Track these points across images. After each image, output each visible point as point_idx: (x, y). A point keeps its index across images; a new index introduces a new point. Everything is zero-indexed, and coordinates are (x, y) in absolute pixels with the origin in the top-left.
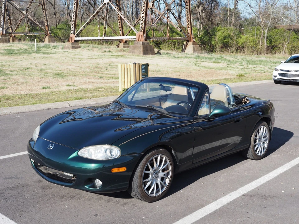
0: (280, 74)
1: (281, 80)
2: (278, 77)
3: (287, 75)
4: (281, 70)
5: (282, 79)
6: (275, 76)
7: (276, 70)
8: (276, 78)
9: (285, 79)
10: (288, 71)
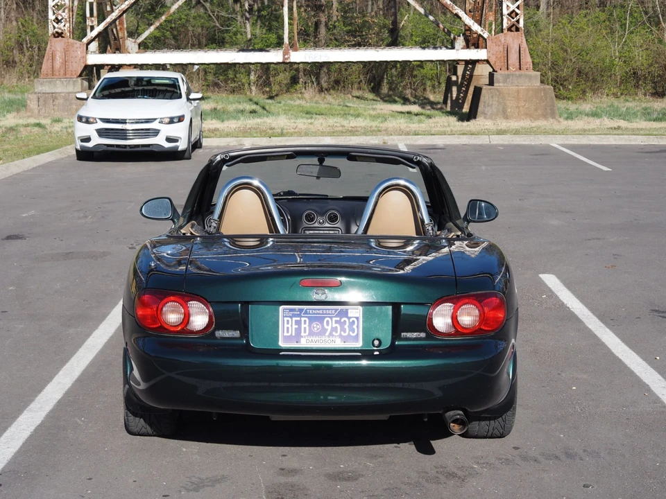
0: (102, 132)
1: (105, 148)
2: (96, 140)
3: (122, 134)
4: (101, 119)
5: (108, 145)
6: (88, 139)
7: (84, 120)
8: (90, 145)
9: (118, 146)
10: (123, 122)
